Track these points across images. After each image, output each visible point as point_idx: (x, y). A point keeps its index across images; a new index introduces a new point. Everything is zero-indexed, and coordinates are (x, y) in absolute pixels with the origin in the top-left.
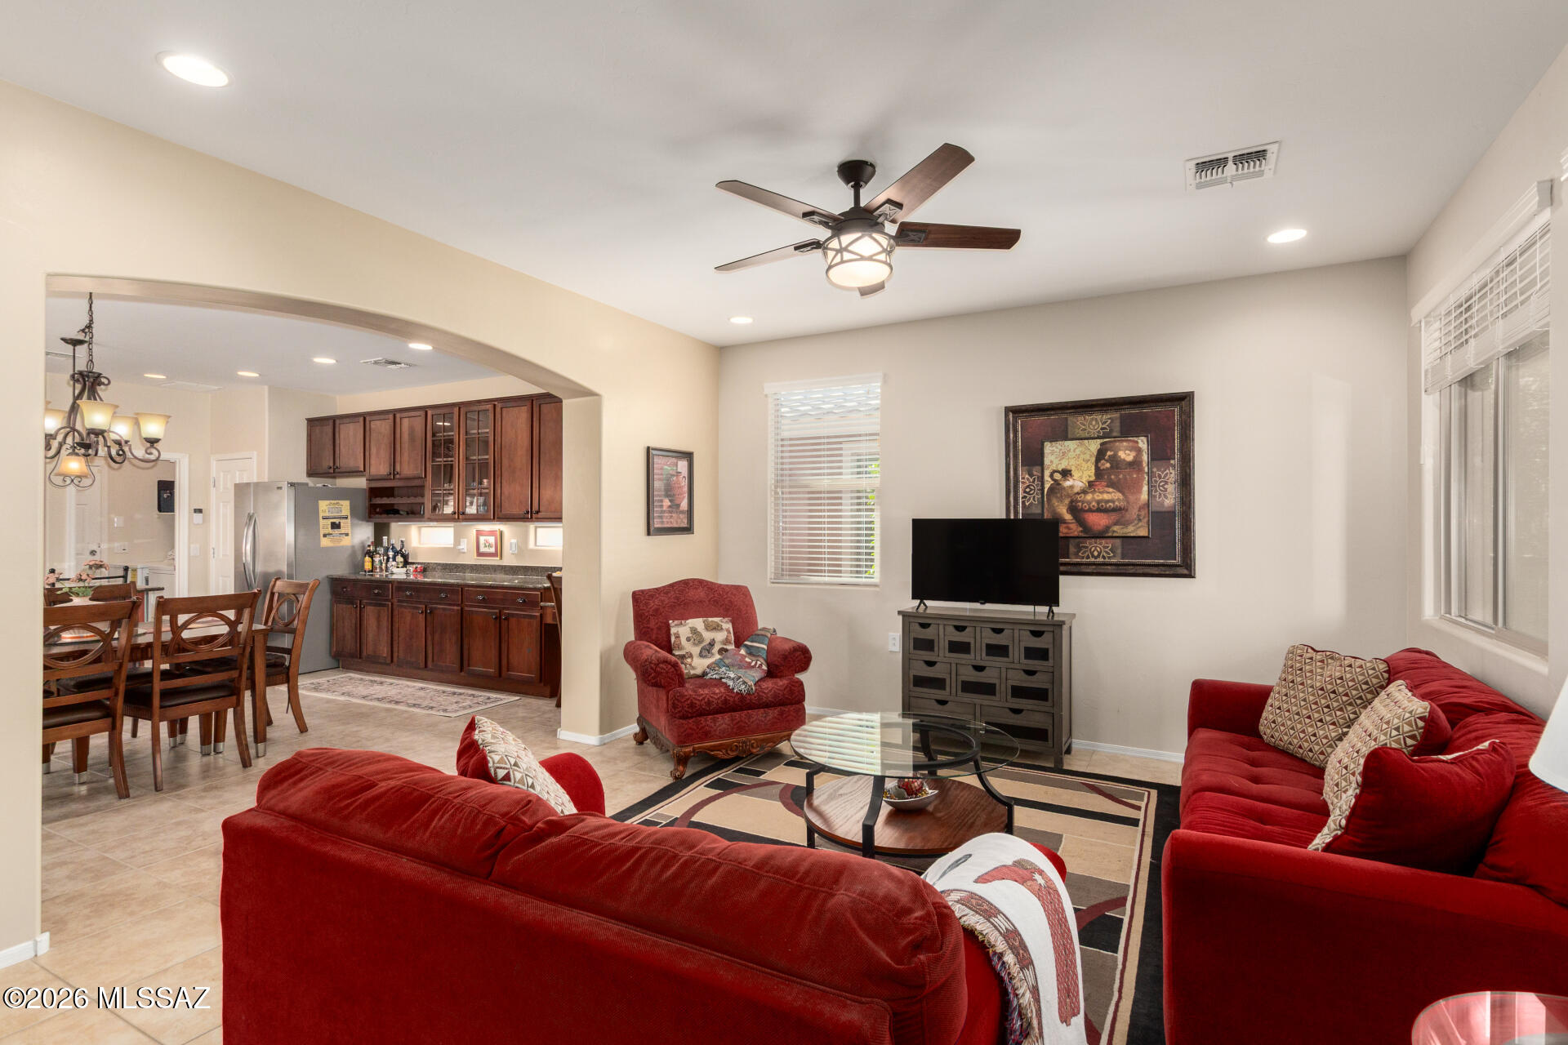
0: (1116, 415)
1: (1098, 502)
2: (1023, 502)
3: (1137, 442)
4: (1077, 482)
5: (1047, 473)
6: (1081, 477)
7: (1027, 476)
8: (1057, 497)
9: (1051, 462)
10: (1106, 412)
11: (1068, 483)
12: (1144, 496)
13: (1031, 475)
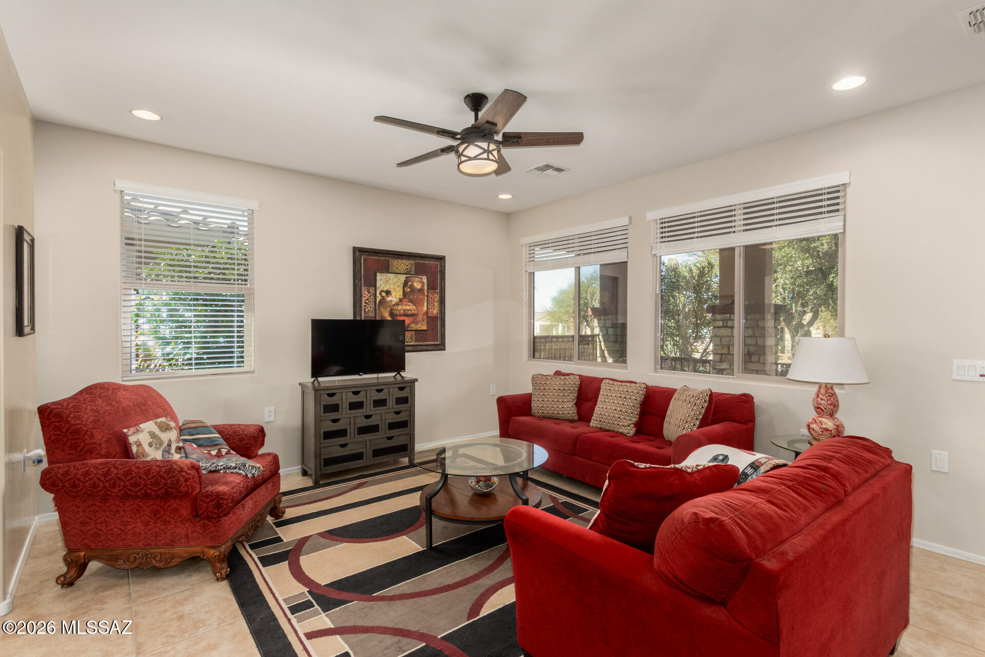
0: (413, 262)
1: (404, 311)
2: (365, 309)
3: (422, 279)
4: (394, 298)
5: (378, 292)
6: (396, 296)
7: (367, 293)
8: (383, 307)
9: (380, 285)
10: (409, 259)
11: (389, 299)
12: (425, 308)
13: (369, 292)
